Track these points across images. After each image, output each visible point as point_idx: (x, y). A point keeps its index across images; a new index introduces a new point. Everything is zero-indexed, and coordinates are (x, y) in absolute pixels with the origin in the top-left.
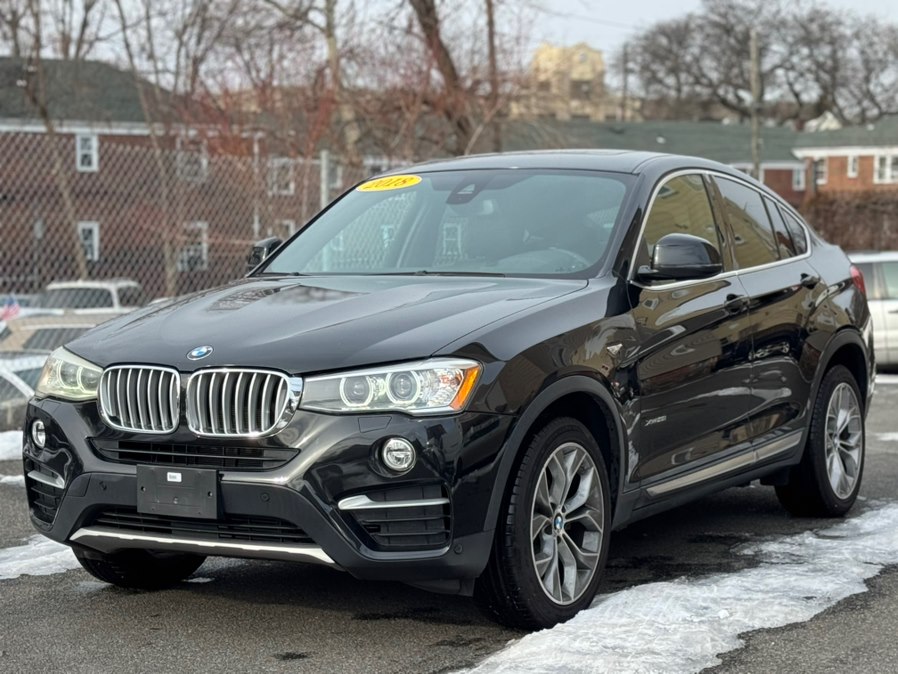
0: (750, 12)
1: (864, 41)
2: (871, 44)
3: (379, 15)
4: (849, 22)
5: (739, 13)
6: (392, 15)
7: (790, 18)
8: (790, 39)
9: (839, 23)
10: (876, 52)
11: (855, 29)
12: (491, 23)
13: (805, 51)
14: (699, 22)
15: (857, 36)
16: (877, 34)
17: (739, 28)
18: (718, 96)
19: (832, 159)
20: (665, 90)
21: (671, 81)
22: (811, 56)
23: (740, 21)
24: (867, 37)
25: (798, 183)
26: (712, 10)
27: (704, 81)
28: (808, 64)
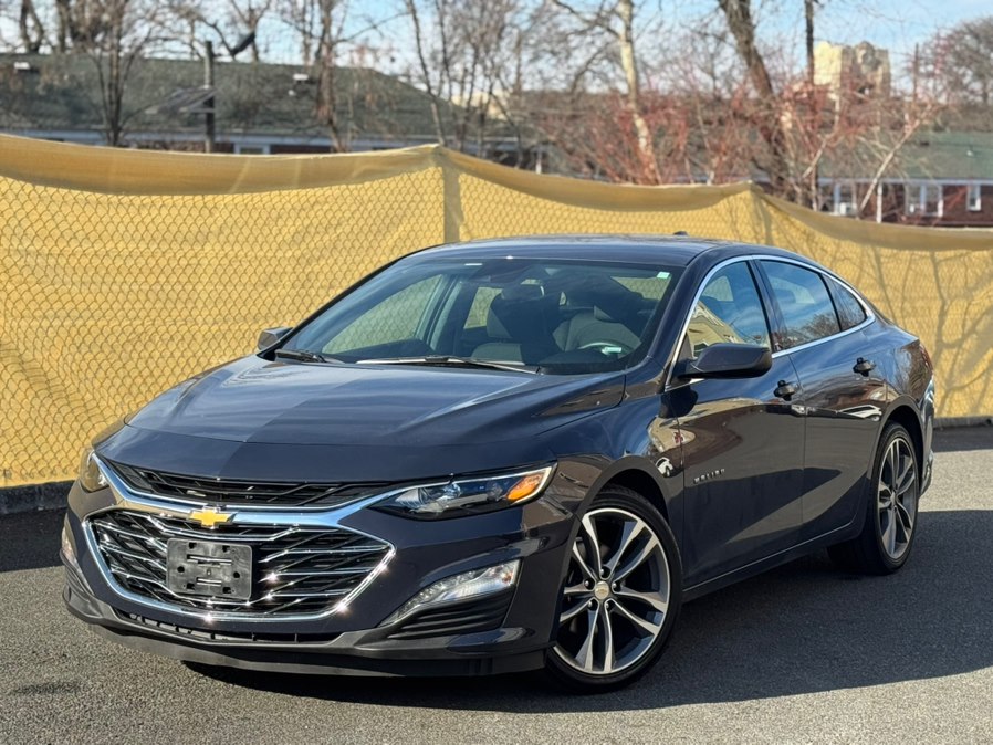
3: (693, 22)
6: (706, 20)
12: (810, 30)
20: (971, 98)
21: (977, 86)
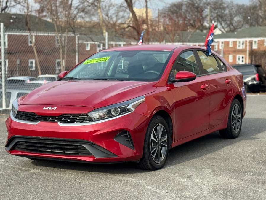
1: (230, 8)
2: (232, 9)
4: (226, 2)
7: (210, 2)
9: (223, 3)
10: (233, 11)
11: (227, 5)
14: (186, 3)
15: (228, 7)
16: (233, 6)
18: (191, 24)
19: (225, 42)
23: (197, 3)
24: (231, 7)
25: (215, 48)
27: (187, 19)
28: (215, 15)
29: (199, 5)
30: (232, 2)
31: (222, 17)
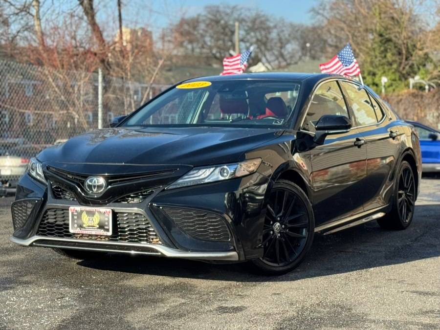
0: (227, 14)
1: (279, 30)
2: (283, 31)
3: (69, 10)
4: (272, 20)
5: (223, 15)
6: (74, 9)
7: (246, 18)
8: (246, 28)
9: (267, 20)
10: (285, 35)
11: (274, 24)
12: (120, 15)
13: (252, 34)
14: (204, 18)
15: (275, 27)
16: (285, 26)
17: (222, 22)
18: (213, 54)
20: (187, 51)
21: (190, 47)
22: (256, 36)
23: (222, 19)
24: (280, 27)
26: (209, 13)
27: (205, 46)
28: (254, 40)
29: (226, 22)
30: (282, 20)
31: (265, 44)
